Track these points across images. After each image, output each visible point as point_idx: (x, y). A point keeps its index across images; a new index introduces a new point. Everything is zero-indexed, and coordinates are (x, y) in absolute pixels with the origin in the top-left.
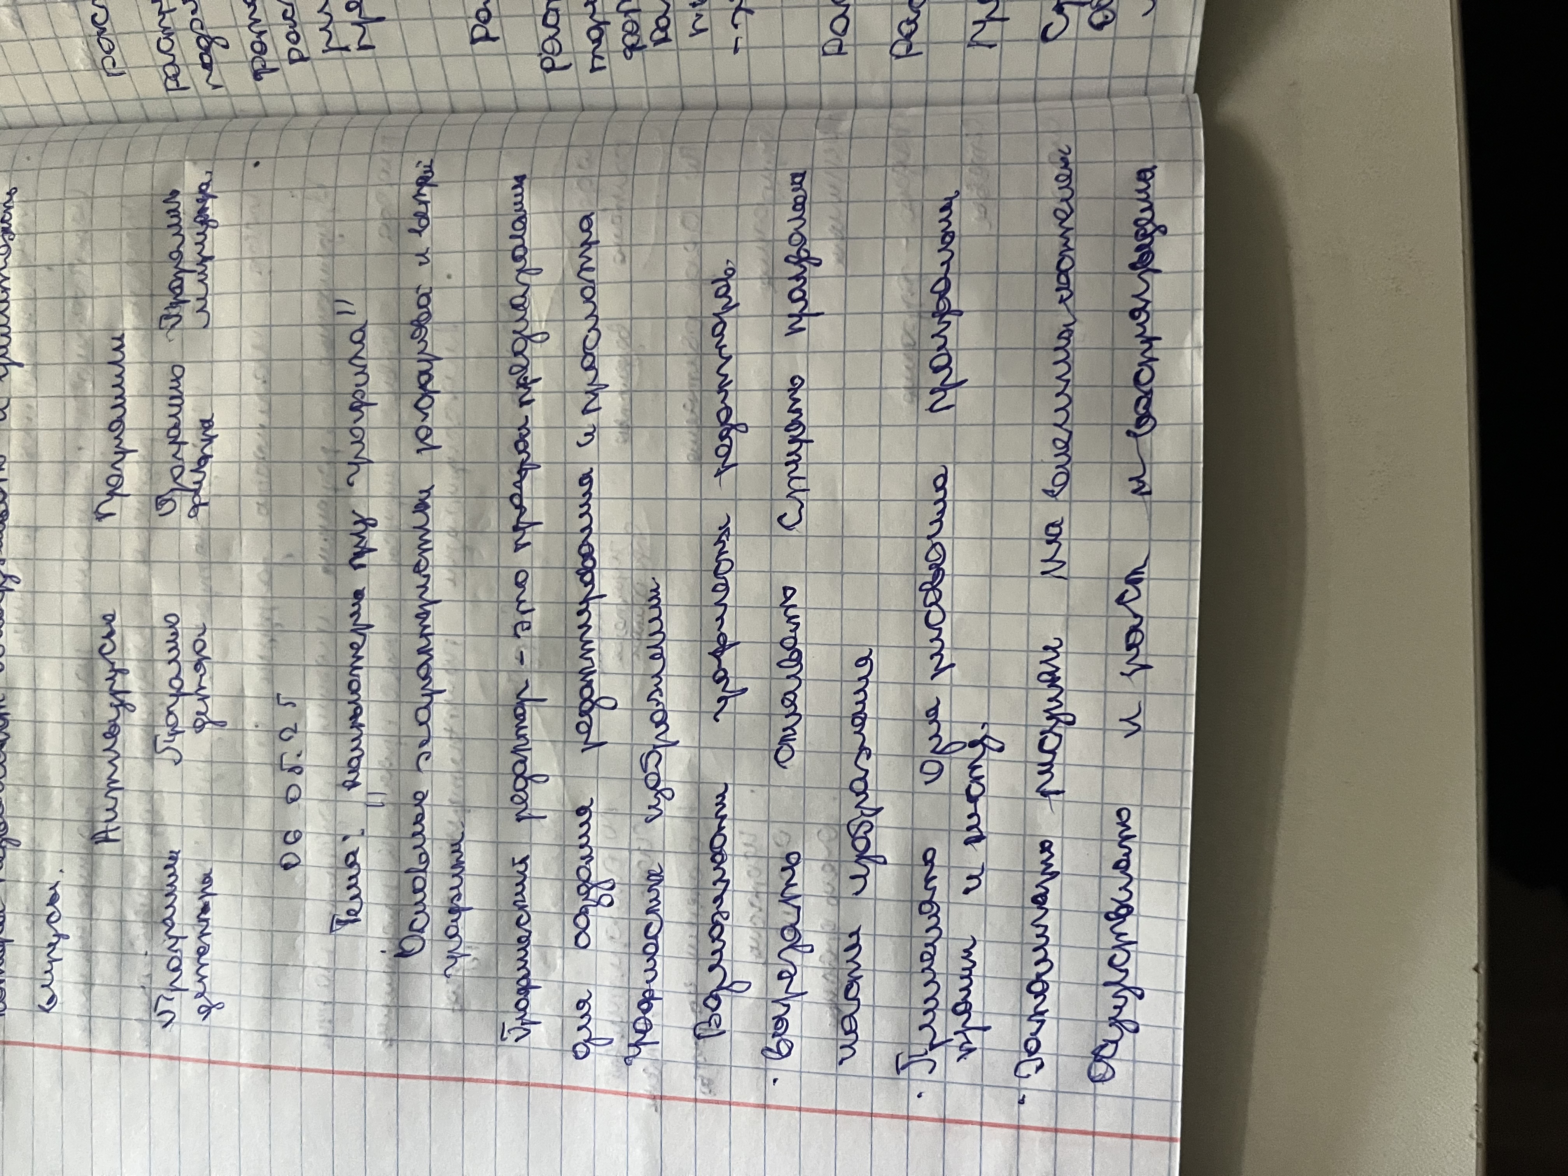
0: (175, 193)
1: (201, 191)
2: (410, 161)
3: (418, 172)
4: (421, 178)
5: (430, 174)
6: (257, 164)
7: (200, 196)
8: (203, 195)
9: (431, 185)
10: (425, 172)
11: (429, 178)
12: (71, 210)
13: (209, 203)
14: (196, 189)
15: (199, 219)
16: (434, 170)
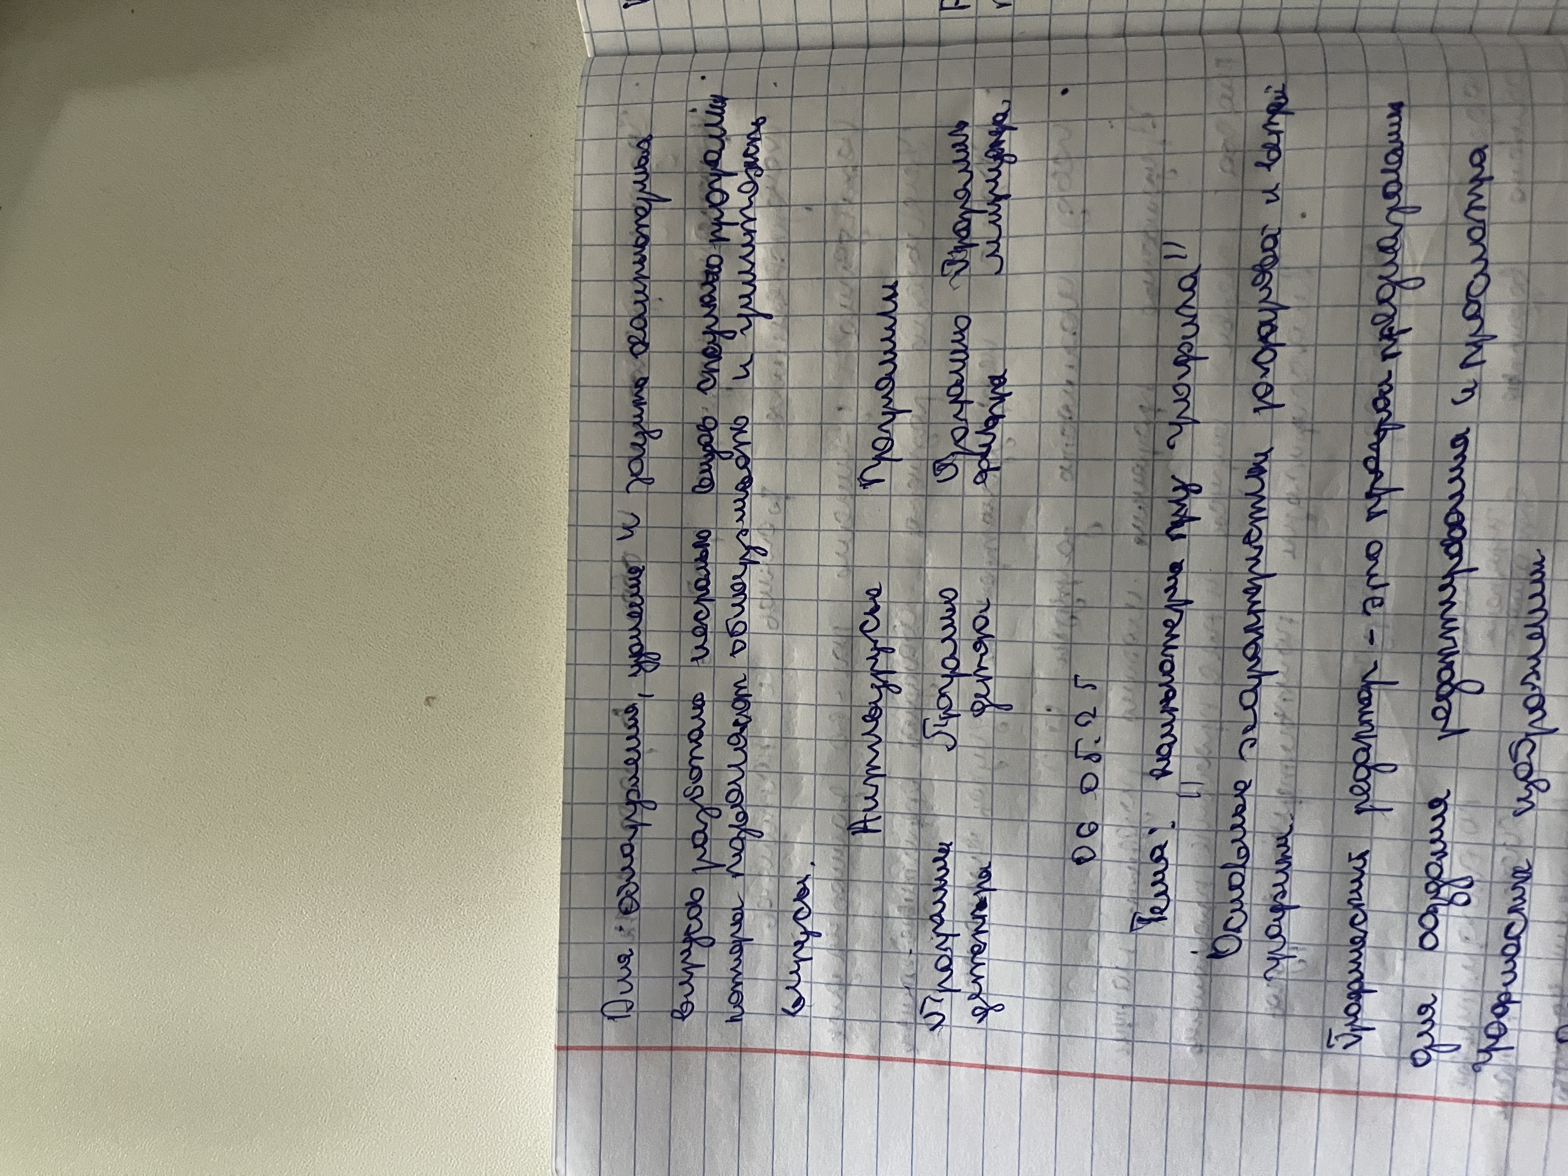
0: (963, 124)
1: (995, 122)
2: (1257, 86)
3: (1270, 97)
4: (1272, 105)
5: (1283, 101)
6: (1065, 92)
7: (994, 128)
8: (999, 126)
9: (1286, 113)
10: (1278, 98)
11: (1282, 105)
12: (836, 142)
13: (1005, 135)
14: (990, 121)
15: (991, 154)
16: (1289, 96)
